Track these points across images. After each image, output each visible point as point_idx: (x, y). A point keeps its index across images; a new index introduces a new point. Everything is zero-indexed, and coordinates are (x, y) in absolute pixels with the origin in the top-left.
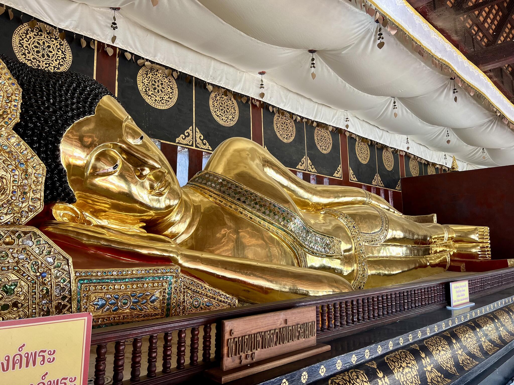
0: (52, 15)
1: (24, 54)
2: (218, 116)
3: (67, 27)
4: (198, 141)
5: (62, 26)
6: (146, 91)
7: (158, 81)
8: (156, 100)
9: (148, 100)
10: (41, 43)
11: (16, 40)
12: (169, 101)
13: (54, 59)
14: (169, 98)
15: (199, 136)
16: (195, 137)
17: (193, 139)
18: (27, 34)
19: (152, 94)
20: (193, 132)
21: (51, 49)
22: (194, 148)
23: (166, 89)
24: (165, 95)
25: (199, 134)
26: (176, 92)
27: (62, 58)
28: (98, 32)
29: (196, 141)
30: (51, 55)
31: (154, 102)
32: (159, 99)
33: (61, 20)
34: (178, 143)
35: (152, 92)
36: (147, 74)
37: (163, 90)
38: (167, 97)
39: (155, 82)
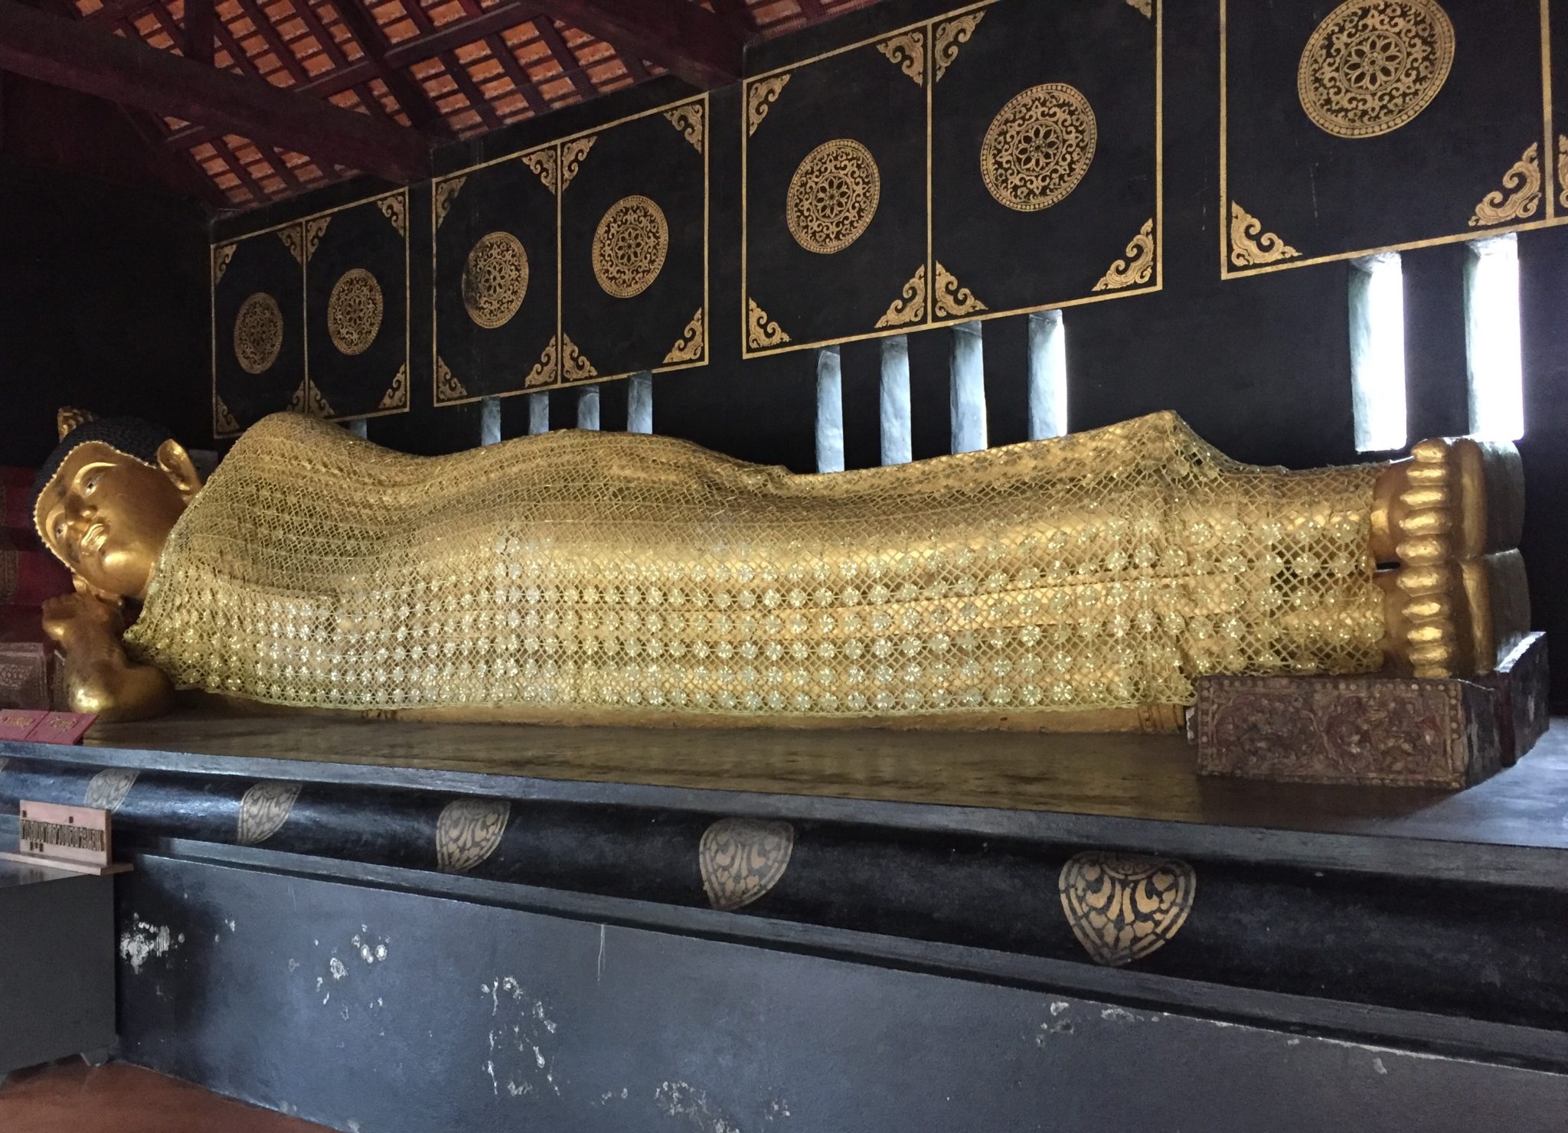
1: (339, 333)
2: (612, 279)
4: (568, 363)
7: (495, 268)
8: (491, 312)
9: (479, 320)
10: (352, 302)
11: (331, 315)
12: (512, 301)
14: (512, 294)
15: (569, 352)
16: (562, 357)
17: (556, 365)
19: (485, 302)
20: (557, 350)
22: (559, 385)
23: (507, 276)
24: (505, 291)
25: (569, 349)
26: (525, 271)
27: (374, 312)
29: (563, 366)
32: (497, 306)
34: (531, 386)
37: (502, 282)
38: (509, 294)
39: (489, 273)
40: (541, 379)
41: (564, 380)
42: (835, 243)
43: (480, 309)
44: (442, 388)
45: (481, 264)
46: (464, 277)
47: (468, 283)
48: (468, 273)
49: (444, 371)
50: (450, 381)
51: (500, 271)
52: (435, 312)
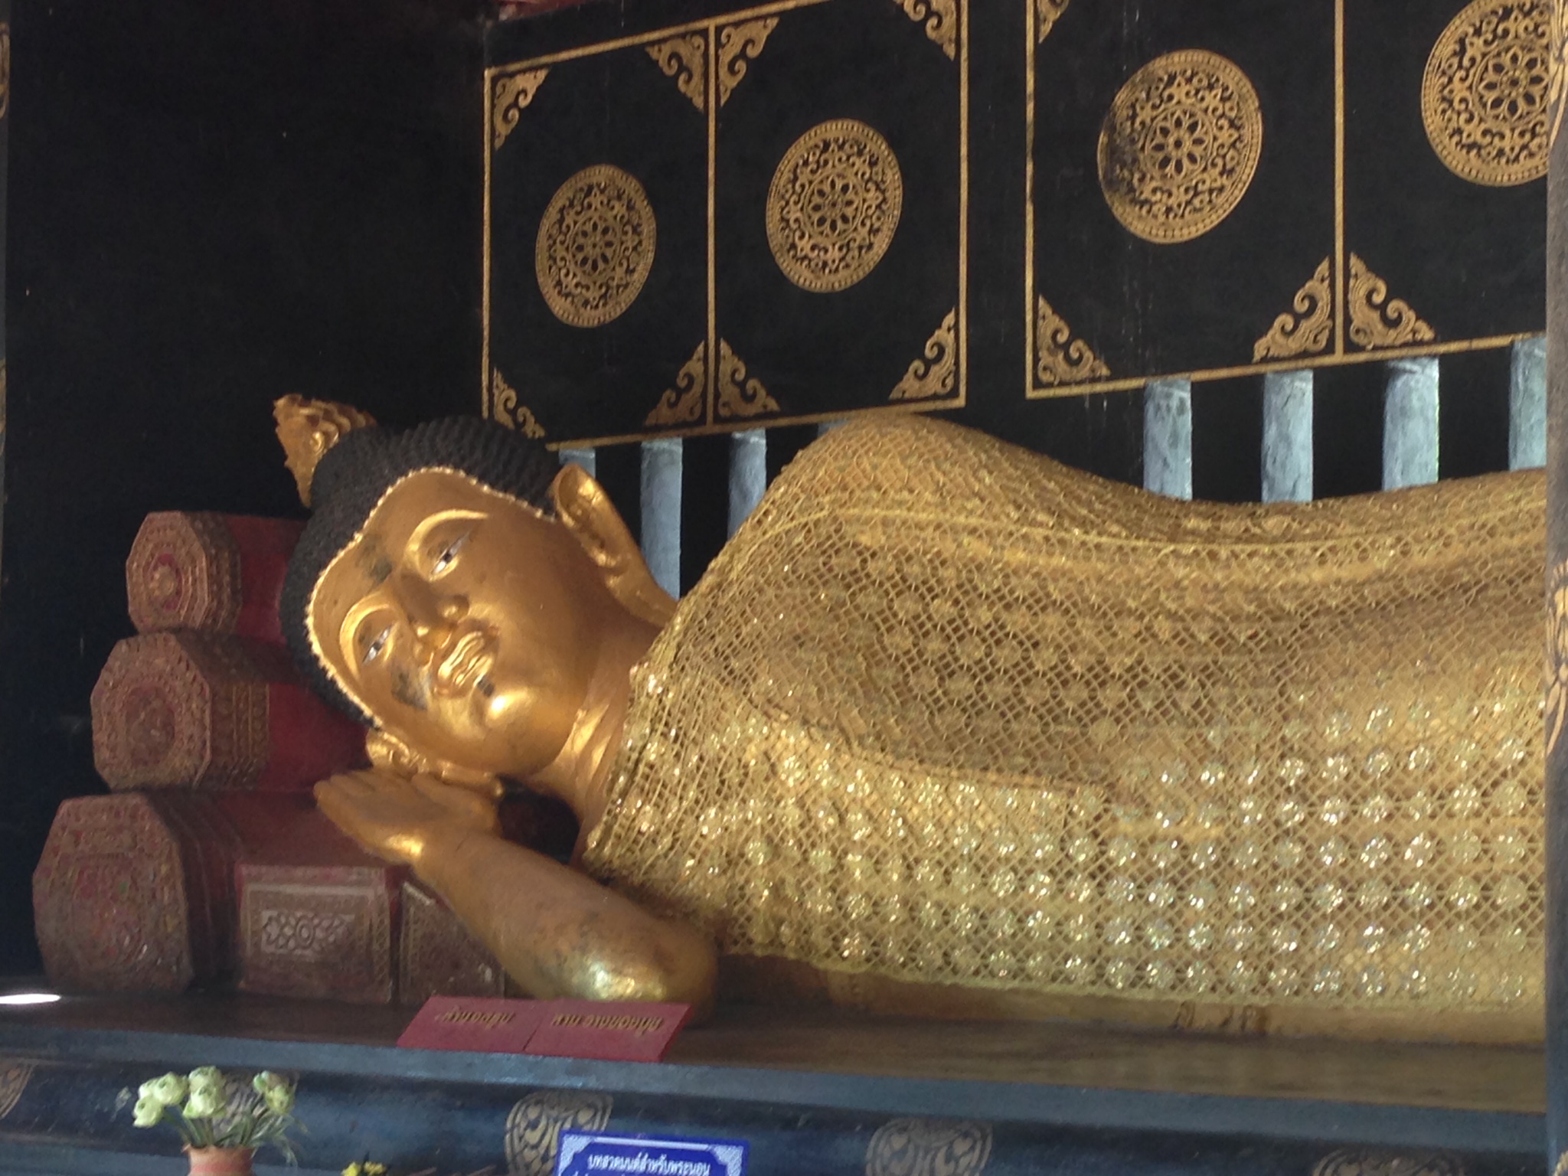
2: (1469, 147)
4: (1362, 314)
6: (1131, 189)
7: (1178, 121)
8: (1169, 210)
9: (1140, 224)
12: (1221, 189)
13: (859, 219)
14: (1221, 174)
15: (1362, 292)
16: (1346, 303)
17: (1332, 316)
19: (1155, 190)
20: (1332, 287)
22: (1338, 358)
23: (1208, 139)
24: (1205, 169)
25: (1361, 286)
26: (1254, 130)
27: (878, 206)
29: (1348, 321)
30: (849, 212)
31: (1162, 218)
32: (1184, 198)
35: (1154, 184)
37: (1198, 151)
38: (1213, 175)
39: (1165, 132)
40: (1294, 345)
41: (1351, 347)
43: (1142, 204)
44: (1045, 358)
45: (1146, 114)
46: (1103, 139)
47: (1112, 151)
48: (1112, 130)
49: (1052, 322)
50: (1066, 347)
51: (1192, 128)
52: (1029, 208)
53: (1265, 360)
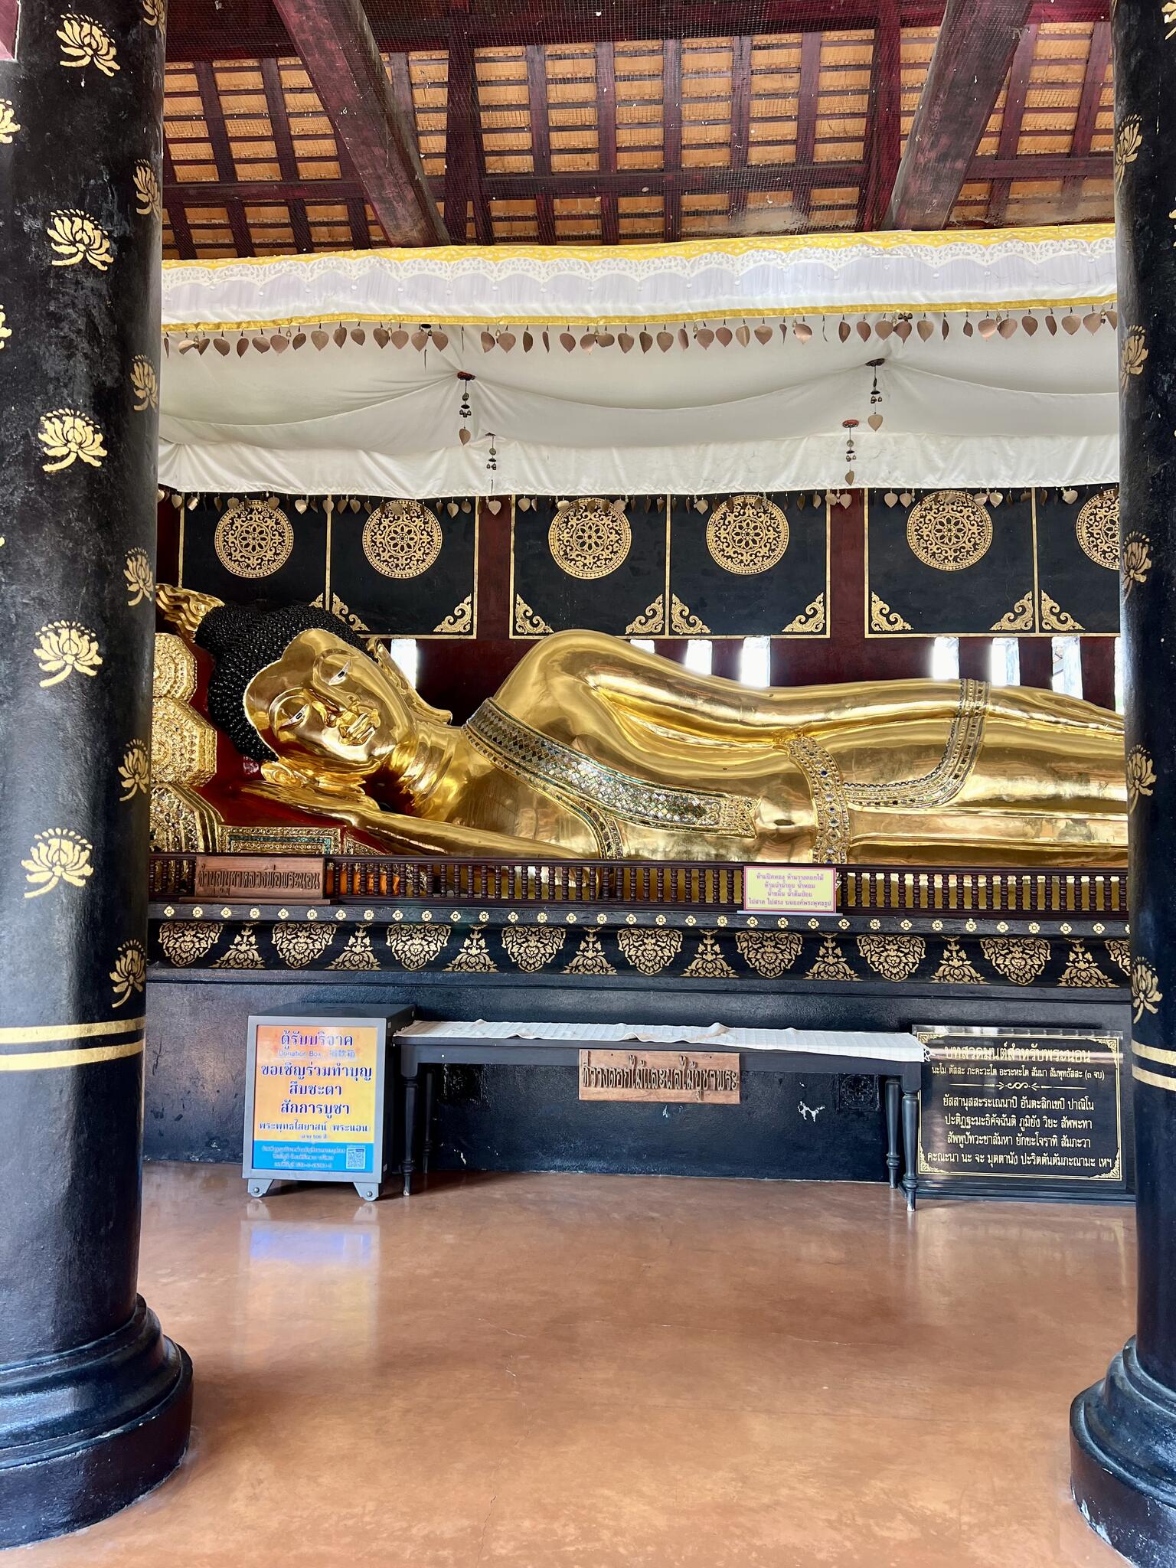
0: (407, 484)
1: (379, 555)
2: (728, 557)
3: (430, 493)
4: (677, 620)
5: (423, 495)
6: (566, 553)
7: (590, 528)
8: (585, 565)
9: (569, 569)
10: (399, 530)
11: (367, 537)
12: (611, 559)
13: (417, 547)
14: (611, 553)
15: (678, 610)
16: (670, 614)
17: (664, 619)
18: (381, 523)
19: (577, 556)
20: (664, 607)
21: (412, 535)
22: (667, 636)
23: (605, 537)
24: (603, 550)
26: (627, 536)
27: (429, 543)
28: (475, 482)
29: (671, 621)
30: (412, 543)
31: (581, 568)
32: (592, 561)
33: (419, 487)
35: (578, 553)
36: (567, 523)
37: (599, 542)
38: (606, 554)
39: (583, 531)
40: (645, 629)
41: (672, 632)
42: (953, 564)
43: (572, 560)
44: (520, 622)
45: (572, 522)
46: (551, 529)
49: (523, 607)
50: (531, 618)
51: (597, 531)
52: (512, 555)
53: (631, 634)
